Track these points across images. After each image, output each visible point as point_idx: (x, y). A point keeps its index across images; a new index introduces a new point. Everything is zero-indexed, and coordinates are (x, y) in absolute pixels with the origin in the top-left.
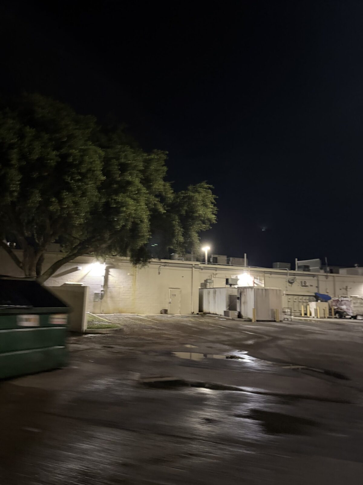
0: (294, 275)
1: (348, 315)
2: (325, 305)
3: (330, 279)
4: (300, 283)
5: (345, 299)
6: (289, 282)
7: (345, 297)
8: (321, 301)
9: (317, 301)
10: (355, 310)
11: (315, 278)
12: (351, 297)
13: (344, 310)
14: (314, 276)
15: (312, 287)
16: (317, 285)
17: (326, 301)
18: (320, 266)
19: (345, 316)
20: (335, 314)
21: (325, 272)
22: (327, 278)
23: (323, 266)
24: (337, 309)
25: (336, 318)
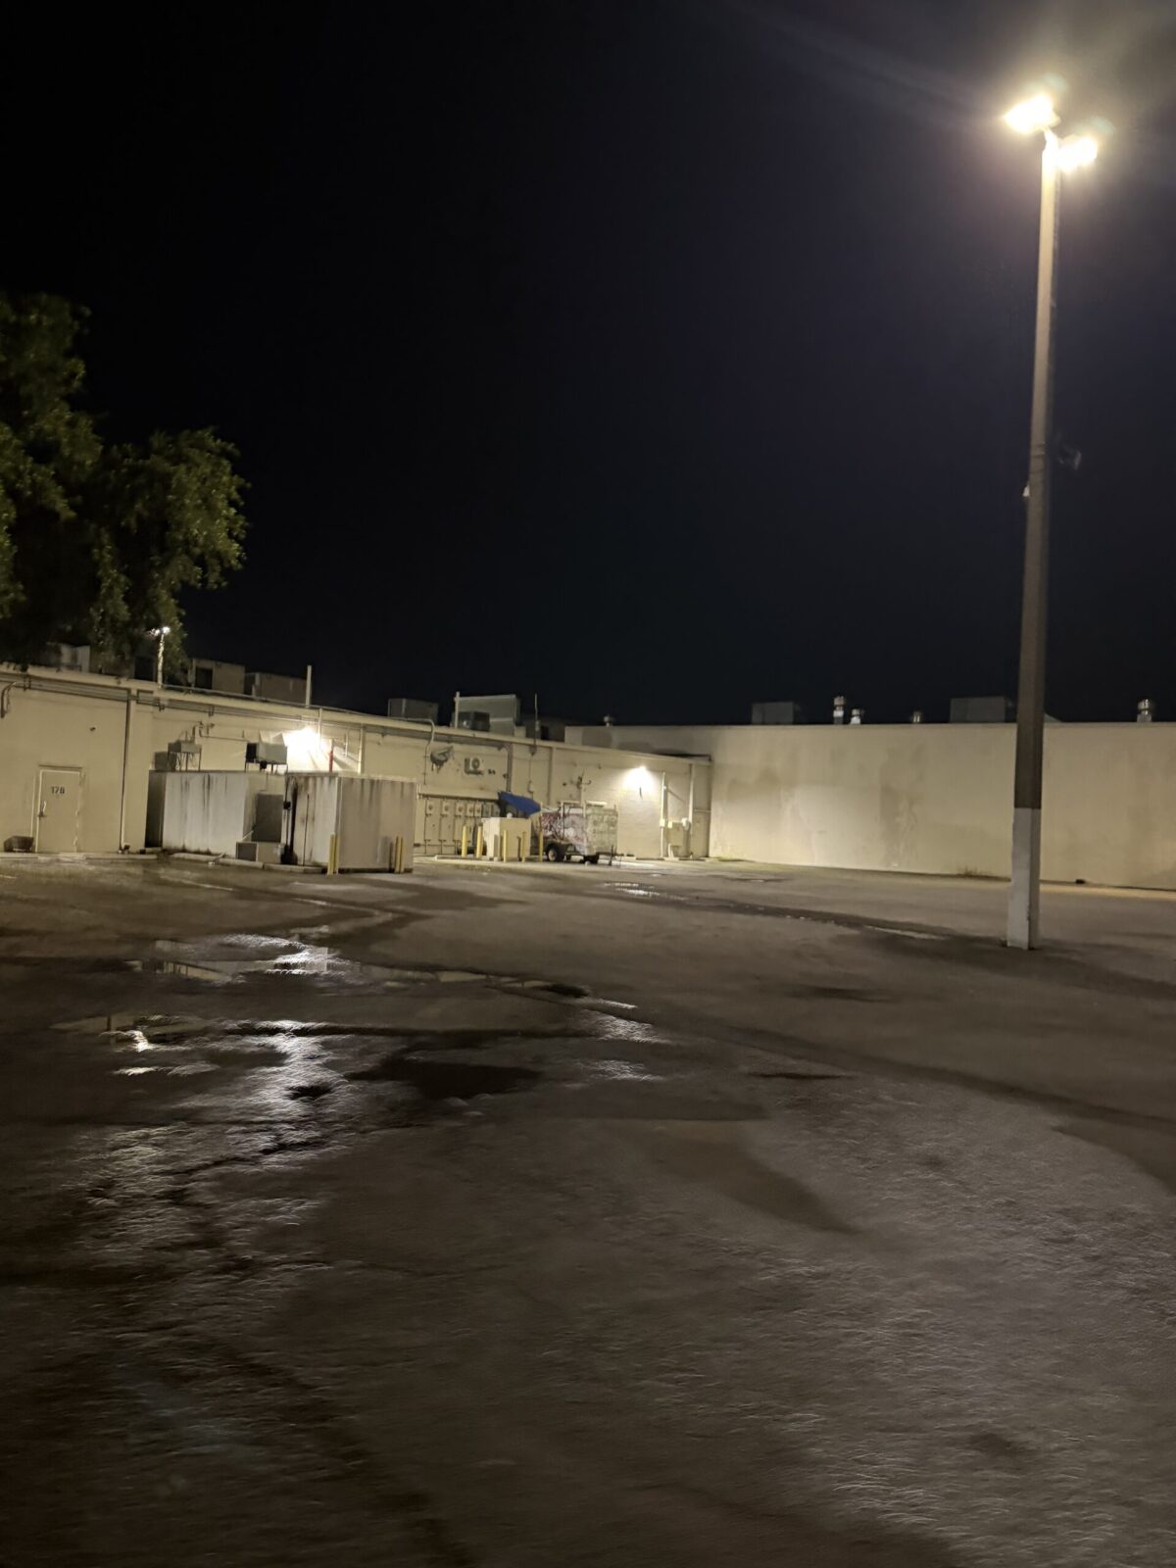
0: (449, 739)
1: (577, 853)
2: (523, 826)
3: (542, 754)
4: (463, 763)
5: (573, 811)
6: (434, 760)
7: (575, 806)
8: (514, 816)
9: (503, 815)
10: (594, 840)
11: (504, 752)
12: (589, 805)
13: (567, 840)
14: (500, 745)
15: (492, 775)
16: (505, 772)
17: (526, 816)
18: (515, 716)
19: (569, 857)
20: (546, 851)
21: (528, 736)
22: (533, 754)
23: (524, 717)
24: (553, 836)
25: (548, 860)
